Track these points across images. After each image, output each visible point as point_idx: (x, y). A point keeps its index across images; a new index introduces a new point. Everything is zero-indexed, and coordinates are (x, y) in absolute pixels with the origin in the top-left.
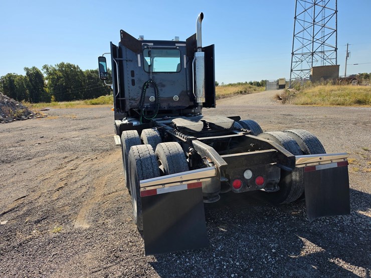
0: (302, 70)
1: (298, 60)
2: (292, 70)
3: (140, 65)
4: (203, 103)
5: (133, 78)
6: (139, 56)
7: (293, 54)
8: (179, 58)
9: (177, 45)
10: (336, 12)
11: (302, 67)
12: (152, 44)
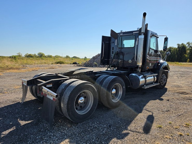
3: (116, 45)
5: (113, 51)
6: (116, 40)
8: (134, 40)
9: (134, 33)
12: (122, 34)
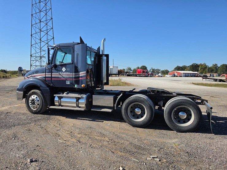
0: (36, 66)
1: (34, 59)
2: (31, 65)
4: (105, 83)
7: (31, 56)
10: (53, 38)
11: (36, 64)
